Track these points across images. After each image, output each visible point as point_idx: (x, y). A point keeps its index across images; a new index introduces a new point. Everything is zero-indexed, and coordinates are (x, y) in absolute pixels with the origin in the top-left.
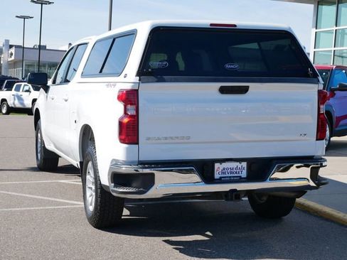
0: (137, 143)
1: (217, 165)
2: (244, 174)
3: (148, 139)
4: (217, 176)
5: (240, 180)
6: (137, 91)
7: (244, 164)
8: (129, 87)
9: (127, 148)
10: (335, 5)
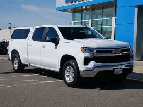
10: (81, 13)
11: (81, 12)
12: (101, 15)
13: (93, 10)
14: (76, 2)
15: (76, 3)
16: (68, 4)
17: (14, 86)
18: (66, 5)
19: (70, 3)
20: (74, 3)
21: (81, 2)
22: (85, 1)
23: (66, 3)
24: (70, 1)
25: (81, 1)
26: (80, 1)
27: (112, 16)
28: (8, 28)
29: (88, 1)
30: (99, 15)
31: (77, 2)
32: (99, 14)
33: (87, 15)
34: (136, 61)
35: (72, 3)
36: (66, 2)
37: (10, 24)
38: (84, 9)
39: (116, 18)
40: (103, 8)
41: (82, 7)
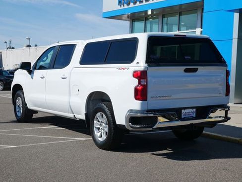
0: (146, 100)
1: (183, 111)
2: (194, 115)
3: (152, 97)
4: (183, 117)
5: (193, 119)
6: (146, 71)
7: (195, 110)
8: (142, 69)
9: (142, 103)
10: (144, 22)
11: (143, 20)
12: (177, 26)
13: (163, 16)
14: (135, 3)
15: (136, 5)
16: (122, 6)
17: (20, 146)
18: (119, 8)
19: (125, 5)
20: (132, 5)
21: (144, 3)
22: (151, 2)
23: (119, 5)
24: (126, 1)
25: (144, 1)
26: (142, 2)
27: (195, 28)
28: (25, 46)
29: (155, 1)
30: (174, 26)
31: (138, 3)
32: (174, 24)
33: (153, 25)
34: (235, 104)
35: (128, 4)
36: (120, 2)
37: (29, 39)
38: (149, 15)
39: (202, 30)
40: (180, 14)
41: (146, 12)
